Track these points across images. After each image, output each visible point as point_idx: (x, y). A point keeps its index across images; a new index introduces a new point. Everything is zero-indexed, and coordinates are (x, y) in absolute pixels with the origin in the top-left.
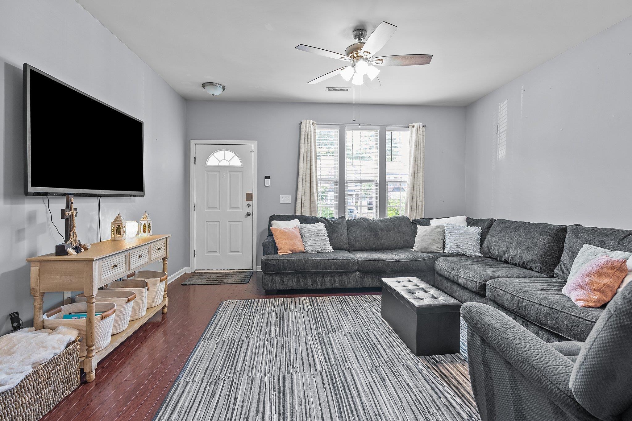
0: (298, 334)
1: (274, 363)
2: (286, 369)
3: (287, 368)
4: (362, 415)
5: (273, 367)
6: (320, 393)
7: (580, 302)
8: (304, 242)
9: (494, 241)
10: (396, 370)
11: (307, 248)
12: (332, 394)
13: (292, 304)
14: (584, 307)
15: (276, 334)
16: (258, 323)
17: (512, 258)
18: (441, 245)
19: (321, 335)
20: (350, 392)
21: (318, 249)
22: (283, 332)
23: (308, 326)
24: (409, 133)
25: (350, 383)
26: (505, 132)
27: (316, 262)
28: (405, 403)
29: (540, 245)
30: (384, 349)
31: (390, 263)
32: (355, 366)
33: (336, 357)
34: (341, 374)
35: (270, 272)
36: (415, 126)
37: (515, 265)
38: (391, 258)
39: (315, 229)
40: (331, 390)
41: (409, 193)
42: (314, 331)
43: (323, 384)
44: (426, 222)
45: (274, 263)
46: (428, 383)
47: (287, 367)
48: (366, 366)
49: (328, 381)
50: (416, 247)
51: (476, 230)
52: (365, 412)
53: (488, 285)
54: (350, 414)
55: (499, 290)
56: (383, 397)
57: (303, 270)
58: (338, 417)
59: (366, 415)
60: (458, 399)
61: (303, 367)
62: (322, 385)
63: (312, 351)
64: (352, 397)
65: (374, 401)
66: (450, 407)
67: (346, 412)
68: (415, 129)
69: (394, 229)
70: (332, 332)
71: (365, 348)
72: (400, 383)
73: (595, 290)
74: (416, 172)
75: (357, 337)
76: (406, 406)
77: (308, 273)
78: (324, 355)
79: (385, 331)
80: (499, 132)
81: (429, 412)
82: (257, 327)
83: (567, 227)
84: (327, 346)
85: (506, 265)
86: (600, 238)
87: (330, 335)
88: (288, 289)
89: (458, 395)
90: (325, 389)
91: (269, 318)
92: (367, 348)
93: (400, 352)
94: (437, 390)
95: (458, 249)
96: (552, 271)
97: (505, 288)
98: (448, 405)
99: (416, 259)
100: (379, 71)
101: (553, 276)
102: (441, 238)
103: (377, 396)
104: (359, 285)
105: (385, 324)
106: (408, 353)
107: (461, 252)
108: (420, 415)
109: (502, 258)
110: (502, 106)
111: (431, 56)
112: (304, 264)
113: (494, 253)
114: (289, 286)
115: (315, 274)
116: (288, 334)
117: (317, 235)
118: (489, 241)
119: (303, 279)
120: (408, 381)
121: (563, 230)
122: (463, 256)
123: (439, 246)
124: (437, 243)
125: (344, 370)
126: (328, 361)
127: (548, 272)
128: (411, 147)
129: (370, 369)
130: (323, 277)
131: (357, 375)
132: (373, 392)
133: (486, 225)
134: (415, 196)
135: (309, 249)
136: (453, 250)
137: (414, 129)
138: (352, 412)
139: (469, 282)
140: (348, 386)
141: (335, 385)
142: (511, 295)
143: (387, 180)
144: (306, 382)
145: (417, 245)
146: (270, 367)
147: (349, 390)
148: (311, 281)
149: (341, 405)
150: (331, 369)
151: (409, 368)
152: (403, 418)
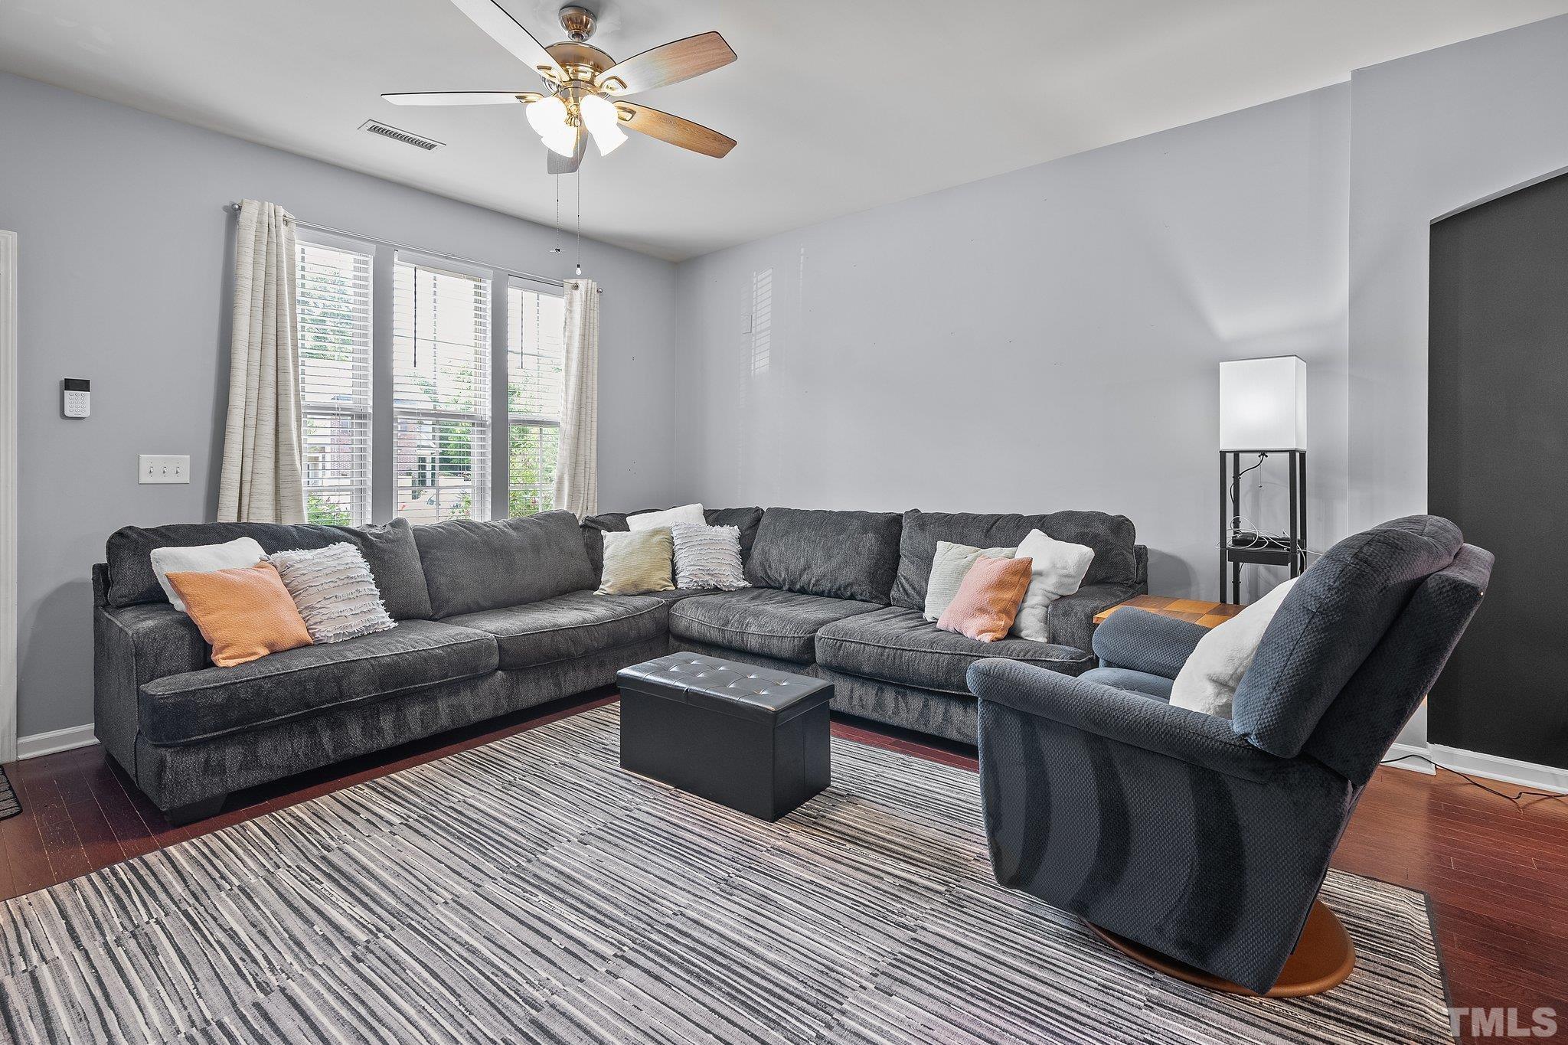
0: (449, 896)
1: (463, 1009)
2: (520, 1001)
3: (517, 998)
4: (804, 990)
5: (472, 1018)
6: (674, 1003)
7: (986, 636)
8: (306, 612)
9: (774, 552)
10: (766, 867)
11: (319, 627)
12: (701, 989)
13: (326, 822)
14: (993, 641)
15: (370, 926)
16: (254, 926)
17: (817, 581)
18: (668, 575)
19: (520, 870)
20: (731, 959)
21: (356, 625)
22: (387, 910)
23: (455, 863)
24: (562, 302)
25: (713, 941)
26: (766, 333)
27: (379, 666)
28: (845, 921)
29: (865, 551)
30: (699, 835)
31: (581, 632)
32: (683, 901)
33: (619, 903)
34: (672, 935)
35: (200, 737)
36: (580, 286)
37: (821, 594)
38: (581, 619)
39: (335, 563)
40: (688, 982)
41: (566, 454)
42: (489, 867)
43: (658, 978)
44: (619, 523)
45: (220, 698)
46: (839, 862)
47: (515, 996)
48: (705, 890)
49: (662, 966)
50: (609, 584)
51: (729, 533)
52: (802, 981)
53: (823, 639)
54: (780, 1003)
55: (848, 644)
56: (801, 934)
57: (336, 700)
58: (765, 1027)
59: (809, 986)
60: (903, 865)
61: (563, 970)
62: (657, 983)
63: (540, 919)
64: (747, 968)
65: (794, 949)
66: (908, 886)
67: (769, 1006)
68: (581, 294)
69: (549, 545)
70: (543, 850)
71: (662, 851)
72: (798, 888)
73: (1000, 612)
74: (584, 402)
75: (618, 835)
76: (850, 924)
77: (348, 707)
78: (581, 913)
79: (662, 796)
80: (753, 330)
81: (893, 913)
82: (267, 938)
83: (901, 516)
84: (566, 887)
85: (804, 597)
86: (960, 530)
87: (543, 858)
88: (274, 778)
89: (900, 860)
90: (673, 987)
91: (283, 892)
92: (665, 850)
93: (738, 829)
94: (863, 867)
95: (707, 578)
96: (888, 596)
97: (861, 638)
98: (902, 883)
99: (634, 612)
100: (625, 138)
101: (889, 605)
102: (667, 556)
103: (790, 937)
104: (505, 707)
105: (646, 781)
106: (754, 824)
107: (712, 583)
108: (886, 926)
109: (795, 584)
110: (760, 277)
111: (734, 143)
112: (338, 680)
113: (777, 576)
114: (279, 767)
115: (370, 709)
116: (412, 909)
117: (346, 581)
118: (764, 553)
119: (332, 730)
120: (809, 877)
121: (895, 522)
122: (716, 590)
123: (666, 576)
124: (661, 568)
125: (668, 921)
126: (607, 921)
127: (881, 599)
128: (570, 338)
129: (718, 891)
130: (398, 709)
131: (707, 916)
132: (773, 932)
133: (748, 520)
134: (581, 459)
135: (326, 631)
136: (696, 582)
137: (577, 294)
138: (780, 998)
139: (775, 641)
140: (715, 951)
141: (683, 964)
142: (876, 648)
143: (511, 416)
144: (612, 999)
145: (609, 581)
146: (461, 1026)
147: (725, 956)
148: (358, 731)
149: (744, 999)
150: (637, 936)
151: (784, 852)
152: (868, 948)
